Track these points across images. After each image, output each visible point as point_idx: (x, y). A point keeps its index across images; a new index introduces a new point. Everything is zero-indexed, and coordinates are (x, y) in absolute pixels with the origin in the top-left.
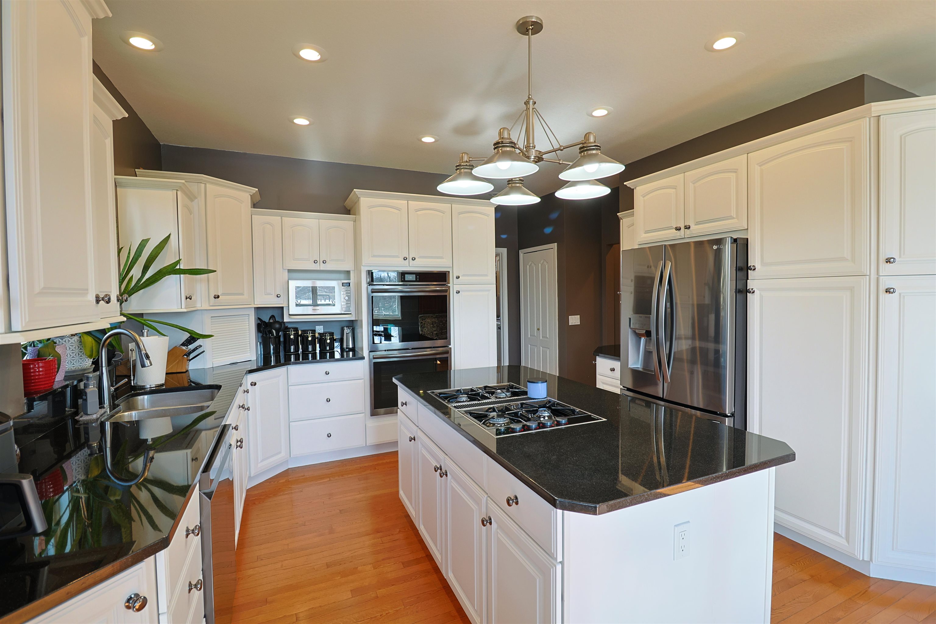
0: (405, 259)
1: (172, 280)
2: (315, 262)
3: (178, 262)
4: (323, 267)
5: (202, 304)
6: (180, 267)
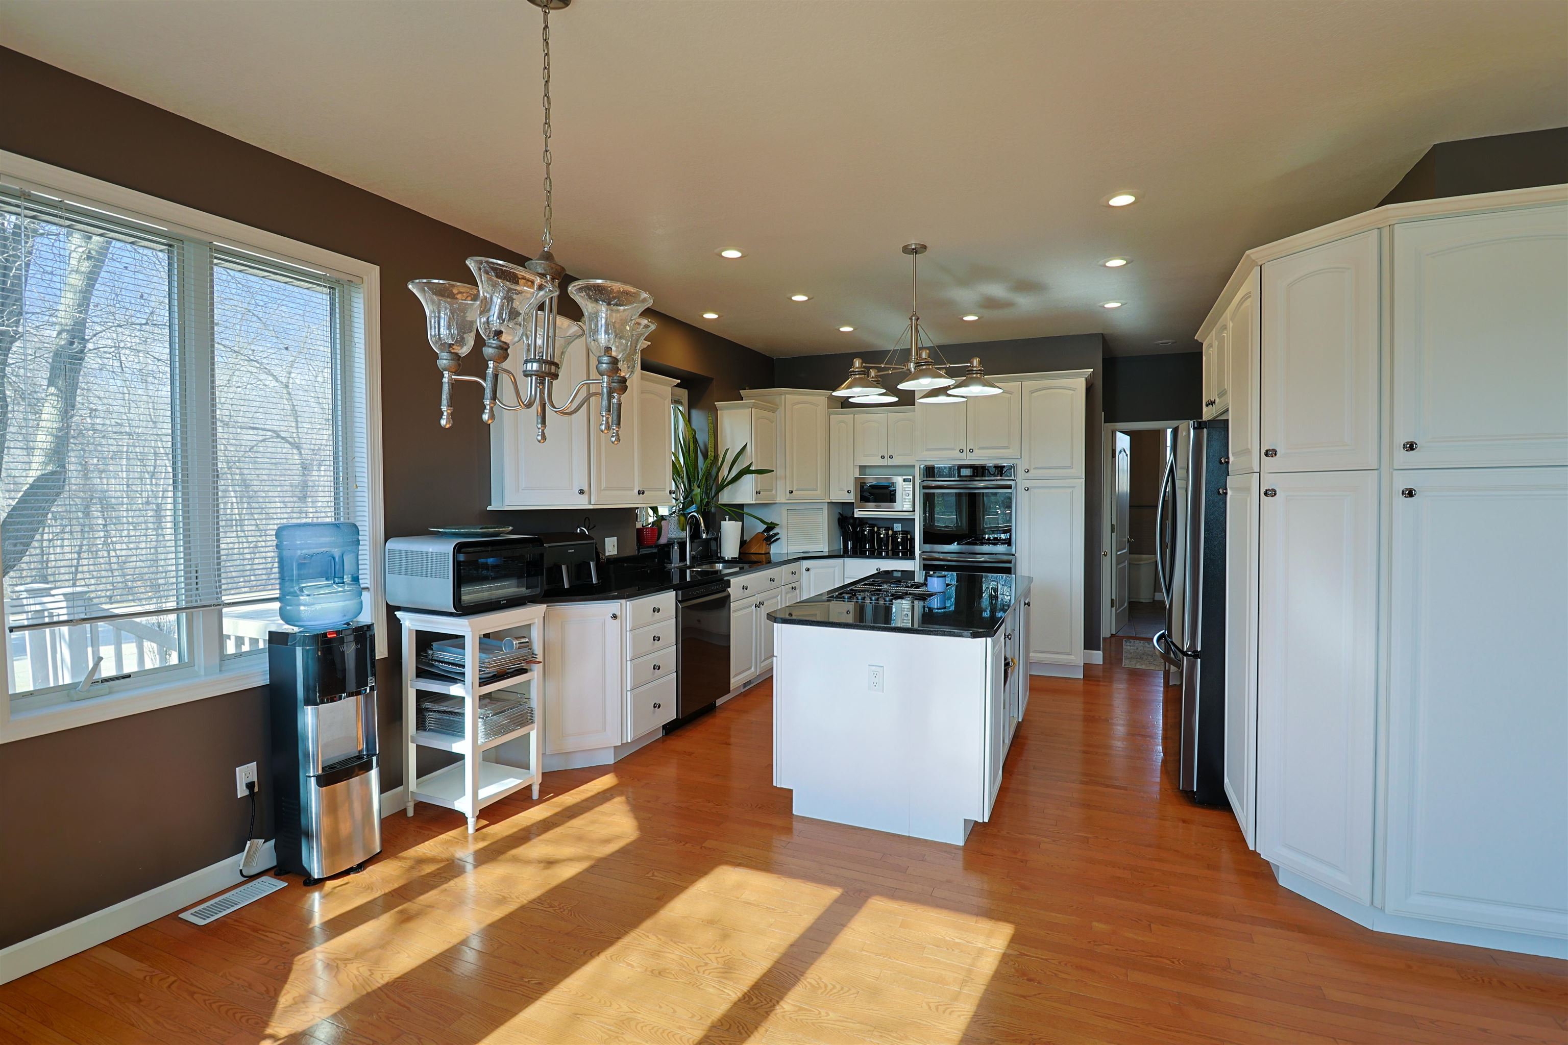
0: (961, 451)
1: (747, 478)
2: (883, 457)
3: (751, 464)
4: (890, 462)
5: (781, 498)
6: (753, 468)
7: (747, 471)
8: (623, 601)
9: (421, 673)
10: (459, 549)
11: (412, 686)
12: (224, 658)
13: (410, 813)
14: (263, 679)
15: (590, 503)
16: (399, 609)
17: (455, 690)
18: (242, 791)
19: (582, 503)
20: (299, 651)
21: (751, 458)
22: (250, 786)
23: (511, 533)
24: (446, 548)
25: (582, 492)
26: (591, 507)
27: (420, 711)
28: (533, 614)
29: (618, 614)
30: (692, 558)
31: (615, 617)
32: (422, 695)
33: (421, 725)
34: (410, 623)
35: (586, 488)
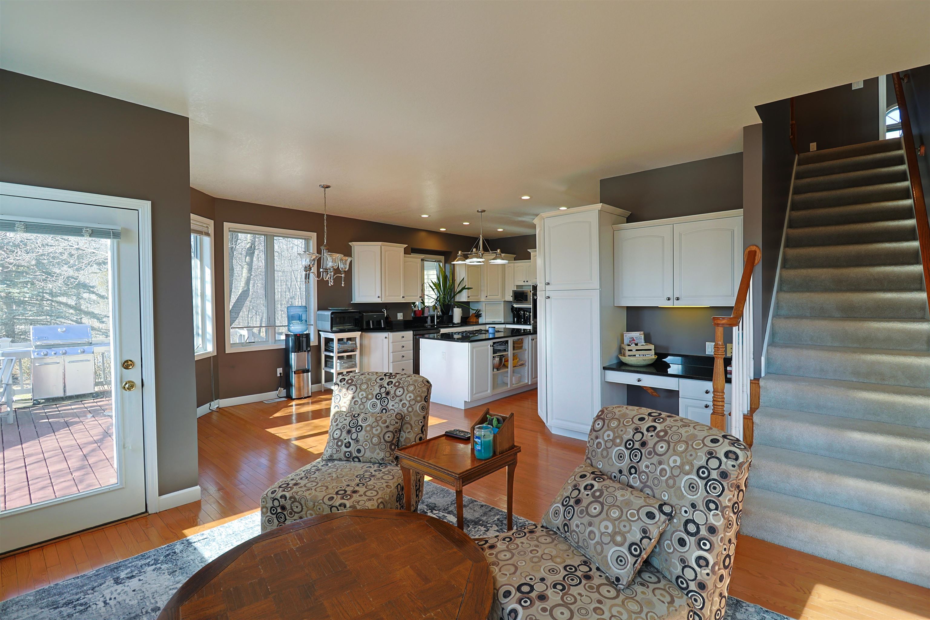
1: (465, 291)
2: (524, 282)
4: (527, 284)
5: (483, 299)
6: (466, 287)
7: (464, 288)
8: (389, 333)
9: (326, 350)
10: (332, 314)
11: (323, 354)
12: (275, 340)
13: (323, 391)
14: (284, 347)
15: (382, 301)
16: (320, 331)
17: (331, 354)
18: (278, 375)
19: (379, 301)
20: (290, 338)
21: (466, 284)
22: (280, 374)
23: (351, 310)
24: (329, 313)
25: (379, 297)
26: (381, 302)
27: (326, 361)
28: (357, 334)
29: (387, 337)
30: (437, 322)
31: (386, 338)
32: (326, 356)
33: (326, 366)
34: (323, 335)
35: (380, 296)
